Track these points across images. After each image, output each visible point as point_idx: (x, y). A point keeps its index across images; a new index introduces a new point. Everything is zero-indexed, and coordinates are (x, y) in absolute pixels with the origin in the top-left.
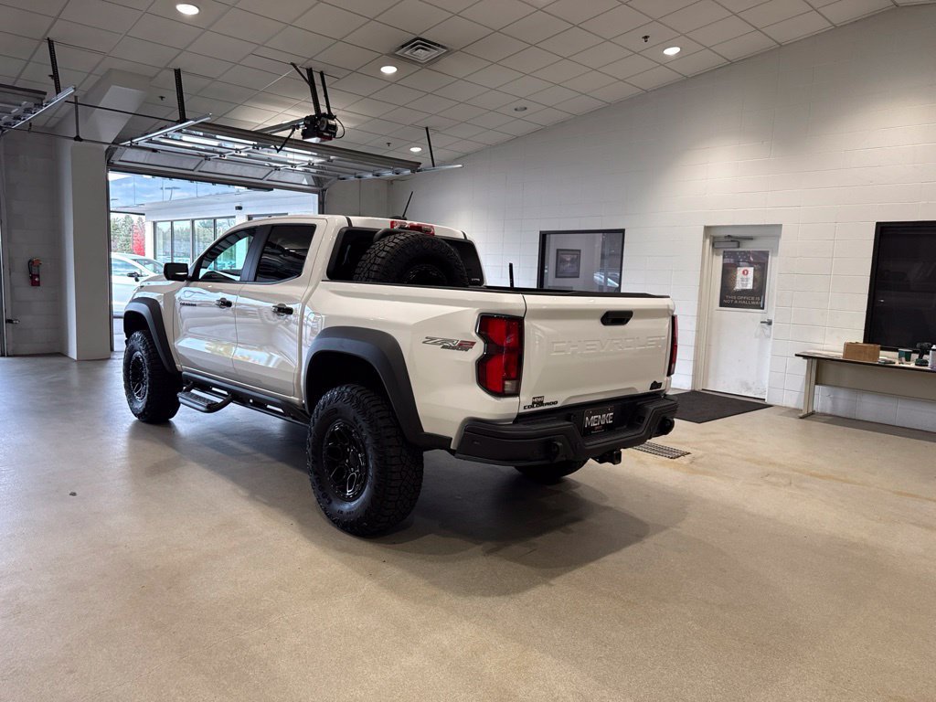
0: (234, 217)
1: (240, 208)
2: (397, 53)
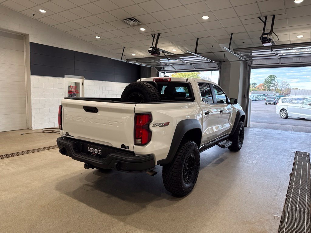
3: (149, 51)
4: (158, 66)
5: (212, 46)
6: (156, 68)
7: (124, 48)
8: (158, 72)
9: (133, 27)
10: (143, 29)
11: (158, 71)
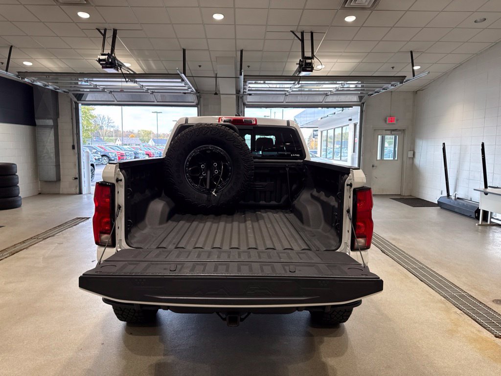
0: (348, 125)
1: (350, 120)
2: (346, 6)
3: (100, 60)
4: (77, 90)
5: (200, 66)
6: (73, 94)
7: (12, 46)
8: (76, 103)
9: (63, 7)
10: (84, 15)
11: (78, 102)
